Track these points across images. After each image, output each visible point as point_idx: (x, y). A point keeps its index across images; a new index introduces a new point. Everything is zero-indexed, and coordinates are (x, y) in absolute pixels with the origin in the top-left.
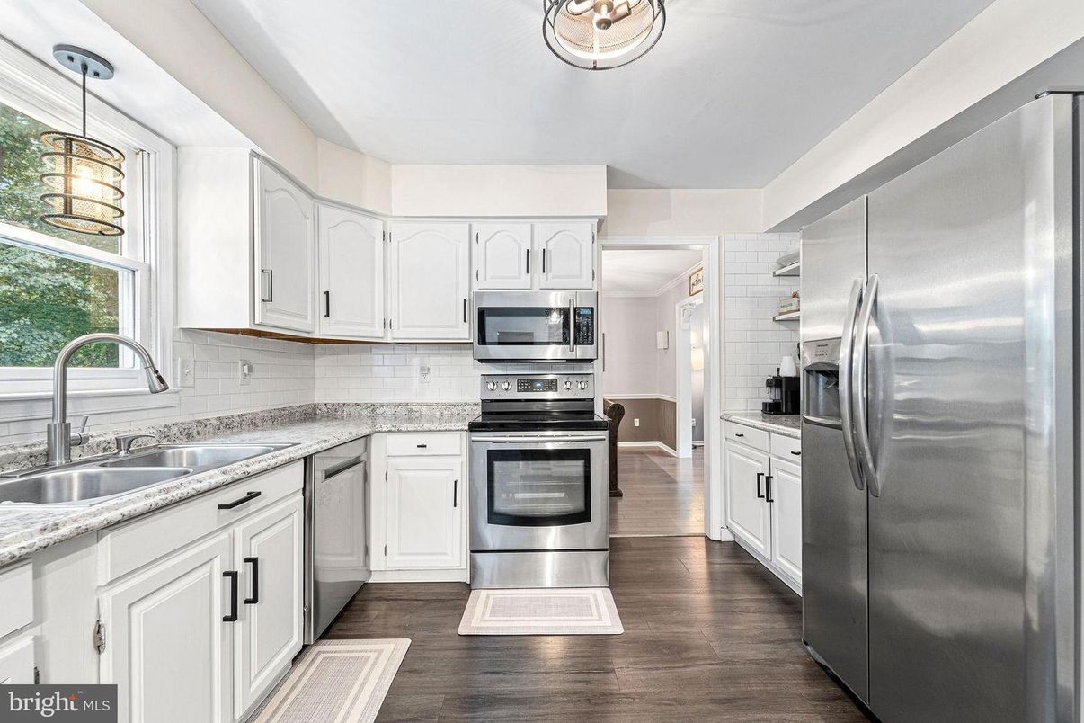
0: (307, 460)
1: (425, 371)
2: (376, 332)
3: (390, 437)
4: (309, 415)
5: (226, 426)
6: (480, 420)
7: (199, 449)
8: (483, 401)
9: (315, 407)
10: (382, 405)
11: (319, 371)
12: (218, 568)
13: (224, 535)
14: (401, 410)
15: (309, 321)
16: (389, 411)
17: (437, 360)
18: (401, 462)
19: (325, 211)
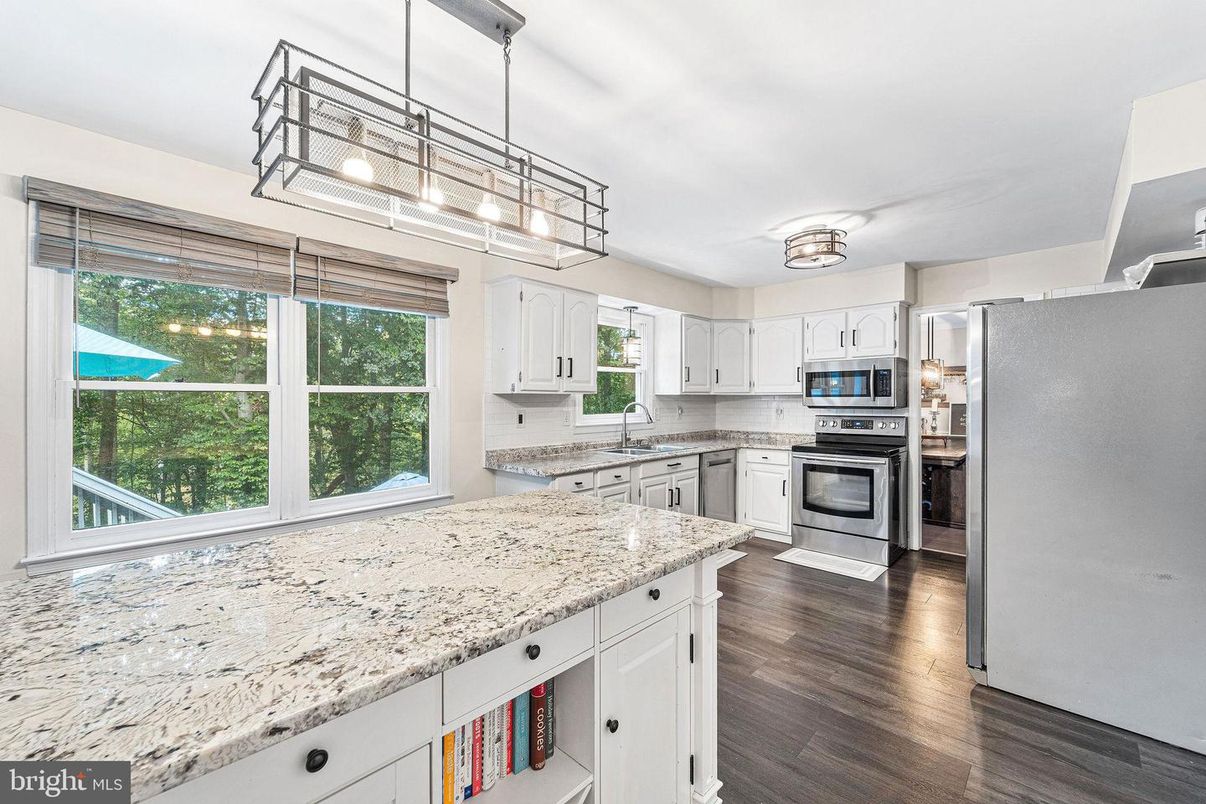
0: (701, 455)
1: (780, 411)
2: (744, 390)
3: (748, 451)
4: (712, 436)
5: (671, 439)
6: (814, 445)
7: (662, 446)
8: (818, 434)
9: (715, 432)
10: (753, 433)
11: (718, 411)
12: (667, 486)
13: (668, 476)
14: (764, 437)
15: (708, 386)
16: (756, 437)
17: (786, 405)
18: (754, 466)
19: (716, 325)
